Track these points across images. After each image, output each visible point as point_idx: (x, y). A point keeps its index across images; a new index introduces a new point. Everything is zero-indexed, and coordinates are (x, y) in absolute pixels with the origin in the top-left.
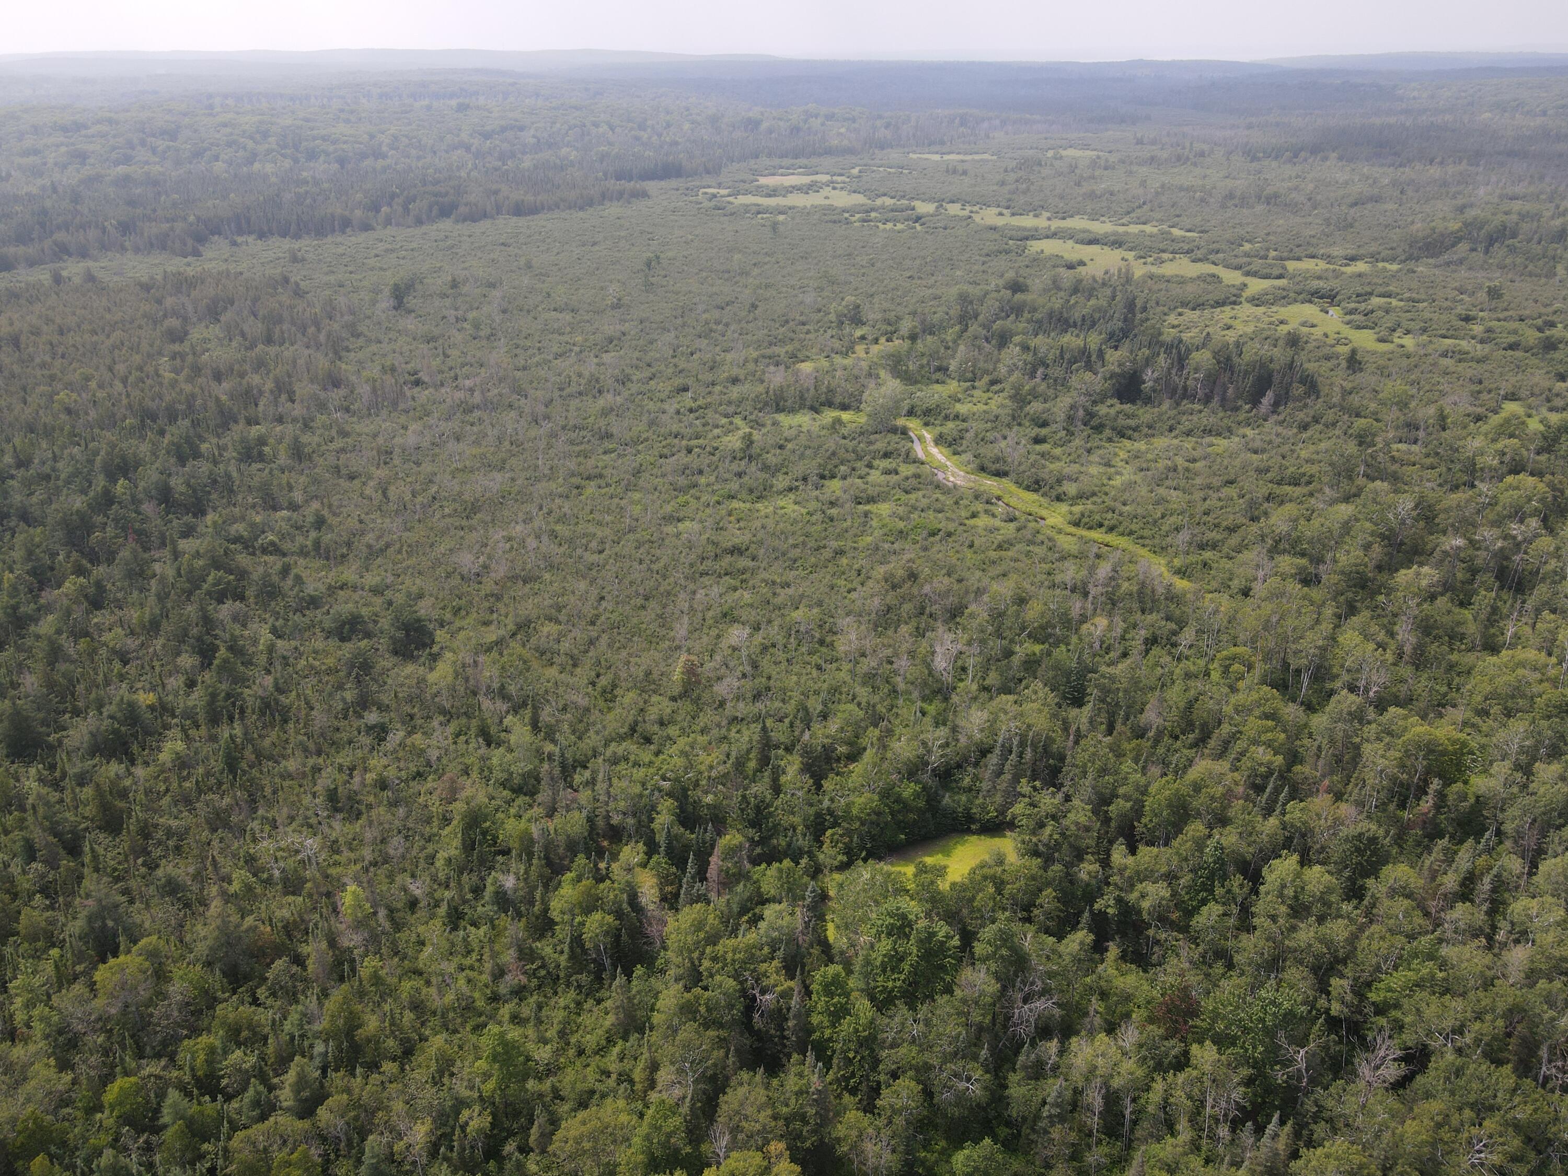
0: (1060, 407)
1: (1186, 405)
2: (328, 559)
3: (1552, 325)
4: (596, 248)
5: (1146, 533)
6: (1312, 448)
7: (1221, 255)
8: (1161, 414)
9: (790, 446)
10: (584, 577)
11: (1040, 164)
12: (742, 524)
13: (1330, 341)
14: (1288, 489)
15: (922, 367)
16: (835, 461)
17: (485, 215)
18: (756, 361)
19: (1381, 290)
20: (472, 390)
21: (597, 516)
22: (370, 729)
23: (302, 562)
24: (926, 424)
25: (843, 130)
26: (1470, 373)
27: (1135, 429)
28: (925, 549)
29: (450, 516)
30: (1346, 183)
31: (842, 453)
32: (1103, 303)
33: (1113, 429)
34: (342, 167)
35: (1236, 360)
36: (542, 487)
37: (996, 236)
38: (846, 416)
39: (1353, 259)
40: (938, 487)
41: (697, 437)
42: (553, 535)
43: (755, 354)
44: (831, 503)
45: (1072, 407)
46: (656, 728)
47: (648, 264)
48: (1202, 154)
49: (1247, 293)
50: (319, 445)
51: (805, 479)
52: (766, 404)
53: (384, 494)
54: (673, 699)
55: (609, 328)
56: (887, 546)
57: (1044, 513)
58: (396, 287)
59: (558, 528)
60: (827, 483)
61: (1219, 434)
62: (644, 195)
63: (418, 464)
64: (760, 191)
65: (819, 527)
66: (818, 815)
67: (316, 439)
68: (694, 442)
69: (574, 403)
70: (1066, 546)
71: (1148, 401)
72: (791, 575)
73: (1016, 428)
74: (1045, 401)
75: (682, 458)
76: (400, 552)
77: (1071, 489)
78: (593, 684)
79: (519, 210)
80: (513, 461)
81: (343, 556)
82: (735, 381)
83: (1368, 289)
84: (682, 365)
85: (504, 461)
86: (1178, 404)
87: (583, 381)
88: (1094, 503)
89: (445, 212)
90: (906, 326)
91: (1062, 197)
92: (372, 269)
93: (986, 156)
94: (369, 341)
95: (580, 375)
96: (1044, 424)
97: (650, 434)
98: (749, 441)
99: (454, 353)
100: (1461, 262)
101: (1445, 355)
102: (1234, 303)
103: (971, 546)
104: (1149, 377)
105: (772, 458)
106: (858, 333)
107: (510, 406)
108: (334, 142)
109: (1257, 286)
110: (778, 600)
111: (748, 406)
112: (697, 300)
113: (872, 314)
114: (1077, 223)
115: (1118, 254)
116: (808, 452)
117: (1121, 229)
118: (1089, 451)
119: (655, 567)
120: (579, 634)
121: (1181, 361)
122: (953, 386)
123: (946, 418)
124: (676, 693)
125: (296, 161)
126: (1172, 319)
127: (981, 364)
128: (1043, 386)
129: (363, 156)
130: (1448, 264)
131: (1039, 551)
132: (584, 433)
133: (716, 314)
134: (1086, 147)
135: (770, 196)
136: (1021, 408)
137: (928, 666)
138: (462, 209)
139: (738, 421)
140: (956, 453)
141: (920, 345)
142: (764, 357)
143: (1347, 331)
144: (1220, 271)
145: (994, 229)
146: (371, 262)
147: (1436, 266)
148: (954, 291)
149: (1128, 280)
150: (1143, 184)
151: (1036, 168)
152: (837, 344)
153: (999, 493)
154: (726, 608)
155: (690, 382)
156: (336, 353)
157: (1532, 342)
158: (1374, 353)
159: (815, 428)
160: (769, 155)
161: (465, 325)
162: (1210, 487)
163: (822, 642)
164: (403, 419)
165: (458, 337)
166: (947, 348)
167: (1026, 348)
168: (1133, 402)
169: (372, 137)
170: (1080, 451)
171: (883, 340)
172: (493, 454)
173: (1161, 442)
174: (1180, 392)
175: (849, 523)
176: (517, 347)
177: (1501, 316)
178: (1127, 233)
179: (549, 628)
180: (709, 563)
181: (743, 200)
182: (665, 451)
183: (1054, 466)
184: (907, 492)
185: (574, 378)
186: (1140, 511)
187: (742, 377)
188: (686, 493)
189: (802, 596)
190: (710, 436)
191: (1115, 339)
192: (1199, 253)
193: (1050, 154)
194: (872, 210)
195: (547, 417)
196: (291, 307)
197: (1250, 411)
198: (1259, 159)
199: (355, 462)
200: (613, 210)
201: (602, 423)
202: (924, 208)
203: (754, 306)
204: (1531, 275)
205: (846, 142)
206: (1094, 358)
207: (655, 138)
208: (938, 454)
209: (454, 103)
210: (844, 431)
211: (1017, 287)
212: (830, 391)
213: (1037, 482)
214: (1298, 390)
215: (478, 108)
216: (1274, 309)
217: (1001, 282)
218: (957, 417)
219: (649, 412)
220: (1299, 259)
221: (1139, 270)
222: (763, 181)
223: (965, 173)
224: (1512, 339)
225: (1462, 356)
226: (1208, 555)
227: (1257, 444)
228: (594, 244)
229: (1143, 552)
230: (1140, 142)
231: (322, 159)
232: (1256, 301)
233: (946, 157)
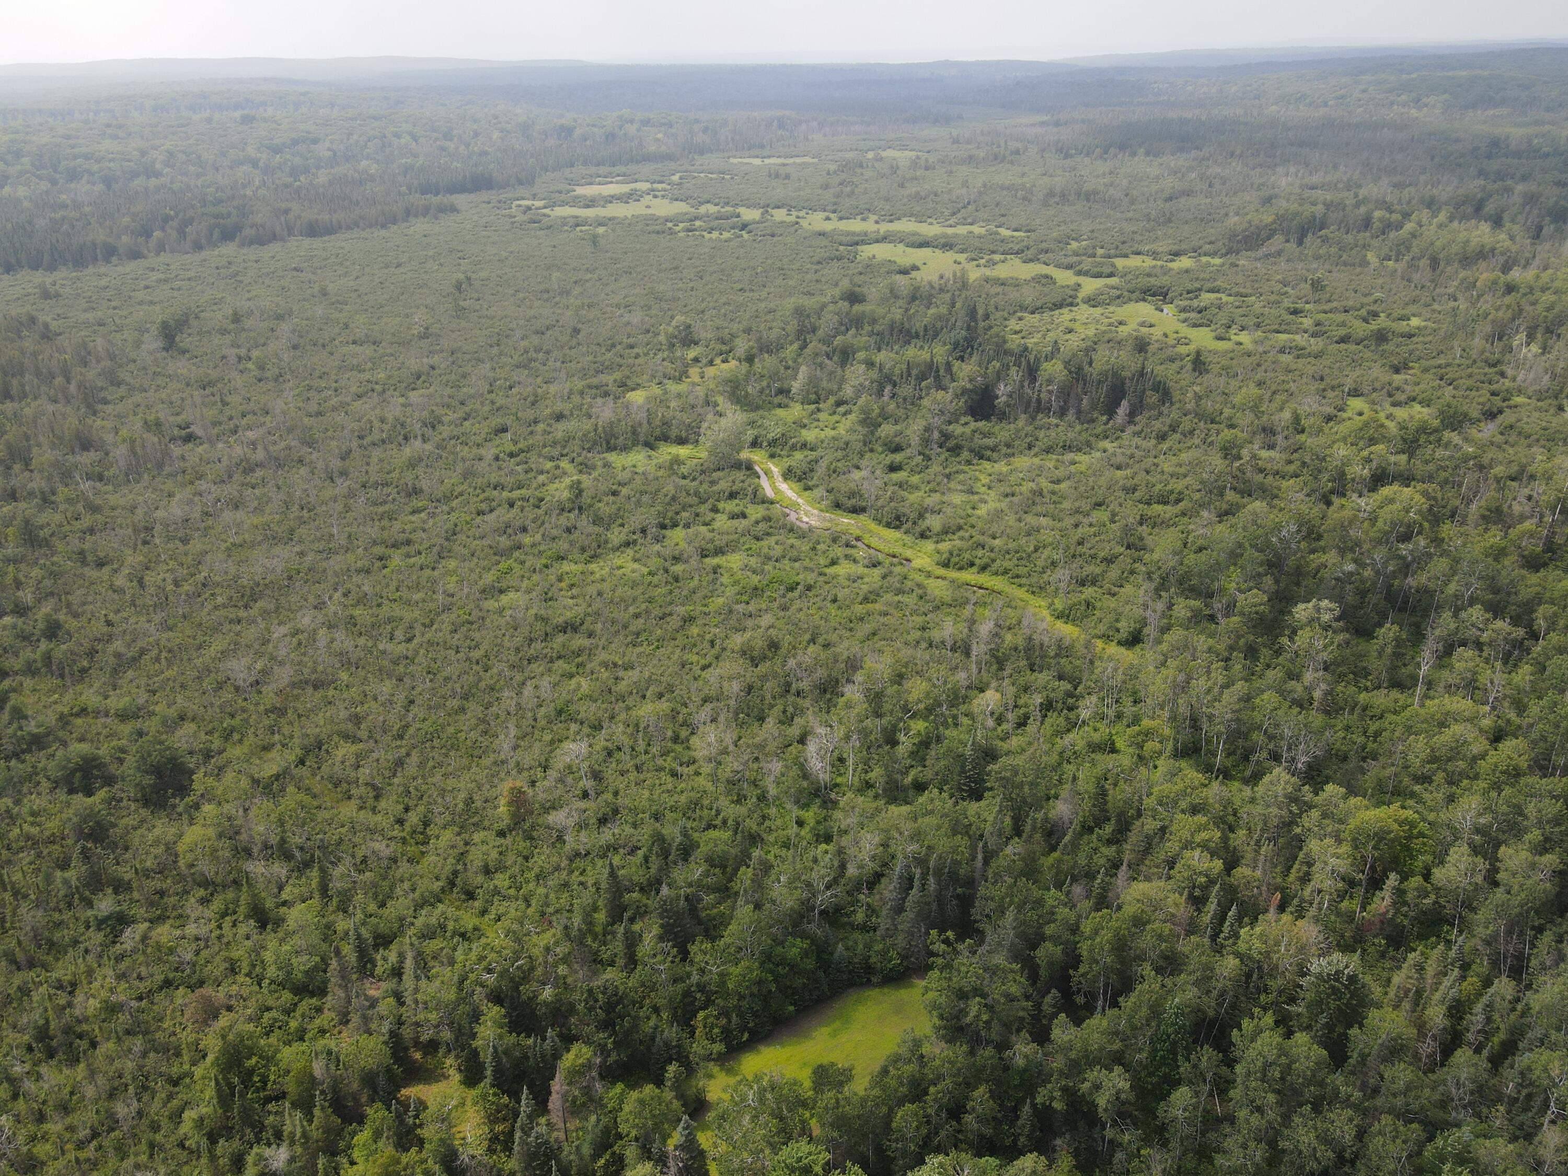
0: (914, 429)
1: (1041, 419)
2: (62, 676)
3: (1376, 315)
4: (401, 270)
5: (1022, 570)
6: (1174, 460)
7: (1050, 255)
8: (1018, 431)
9: (625, 491)
10: (390, 676)
11: (861, 166)
12: (575, 591)
13: (1171, 342)
14: (1158, 508)
15: (761, 391)
16: (676, 507)
17: (274, 238)
18: (582, 393)
19: (1209, 285)
20: (253, 444)
21: (404, 593)
22: (101, 923)
23: (28, 682)
24: (772, 456)
25: (660, 136)
26: (1310, 370)
27: (993, 450)
28: (784, 608)
29: (224, 606)
30: (1157, 177)
31: (684, 499)
32: (944, 310)
33: (971, 451)
34: (109, 187)
35: (1087, 368)
36: (337, 563)
37: (824, 242)
38: (683, 451)
39: (1177, 254)
40: (791, 530)
41: (520, 487)
42: (352, 622)
43: (580, 385)
44: (674, 558)
45: (927, 429)
46: (480, 879)
47: (458, 287)
48: (1017, 152)
49: (1082, 294)
50: (61, 525)
51: (644, 531)
52: (595, 443)
53: (141, 582)
54: (501, 834)
55: (414, 362)
56: (741, 608)
57: (908, 553)
58: (165, 326)
59: (357, 612)
60: (668, 533)
61: (1080, 450)
62: (453, 209)
63: (185, 541)
64: (576, 201)
65: (663, 590)
66: (687, 993)
67: (58, 518)
68: (516, 494)
69: (376, 453)
70: (937, 592)
71: (1003, 417)
72: (632, 654)
73: (868, 455)
74: (896, 422)
75: (502, 515)
76: (158, 660)
77: (934, 522)
78: (400, 822)
79: (313, 231)
80: (302, 531)
81: (84, 671)
82: (559, 417)
83: (1197, 285)
84: (500, 401)
85: (292, 532)
86: (1034, 419)
87: (386, 427)
88: (962, 538)
89: (228, 235)
90: (742, 345)
91: (887, 200)
92: (141, 303)
93: (807, 159)
94: (132, 389)
95: (383, 420)
96: (898, 449)
97: (465, 487)
98: (577, 490)
99: (234, 399)
100: (1279, 253)
101: (1282, 351)
102: (1071, 305)
103: (834, 601)
104: (1002, 390)
105: (605, 508)
106: (692, 354)
107: (300, 461)
108: (98, 161)
109: (1090, 286)
110: (622, 687)
111: (575, 446)
112: (513, 325)
113: (705, 333)
114: (905, 226)
115: (950, 256)
116: (645, 498)
117: (950, 231)
118: (948, 476)
119: (476, 654)
120: (384, 755)
121: (1032, 373)
122: (796, 411)
123: (793, 448)
124: (503, 825)
125: (54, 182)
126: (1013, 324)
127: (824, 384)
128: (892, 406)
129: (134, 175)
130: (1267, 256)
131: (910, 600)
132: (386, 490)
133: (535, 340)
134: (904, 148)
135: (588, 206)
136: (872, 433)
137: (802, 767)
138: (248, 232)
139: (564, 464)
140: (807, 488)
141: (758, 366)
142: (590, 387)
143: (1185, 330)
144: (1050, 270)
145: (822, 234)
146: (140, 295)
147: (1256, 259)
148: (790, 303)
149: (965, 285)
150: (965, 184)
151: (859, 171)
152: (669, 367)
153: (858, 533)
154: (560, 704)
155: (509, 421)
156: (89, 406)
157: (1361, 334)
158: (1216, 353)
159: (651, 469)
160: (585, 163)
161: (250, 365)
162: (1078, 511)
163: (676, 739)
164: (169, 485)
165: (239, 381)
166: (787, 368)
167: (870, 364)
168: (987, 418)
169: (143, 153)
170: (939, 478)
171: (718, 361)
172: (280, 522)
173: (1023, 462)
174: (1033, 404)
175: (695, 582)
176: (310, 388)
177: (1327, 307)
178: (956, 235)
179: (344, 751)
180: (538, 645)
181: (560, 211)
182: (484, 506)
183: (914, 497)
184: (758, 539)
185: (377, 424)
186: (1012, 545)
187: (567, 413)
188: (509, 557)
189: (649, 681)
190: (534, 485)
191: (963, 349)
192: (1029, 254)
193: (870, 155)
194: (696, 218)
195: (344, 473)
196: (35, 354)
197: (1106, 424)
198: (1072, 156)
199: (105, 544)
200: (419, 226)
201: (409, 477)
202: (750, 215)
203: (576, 331)
204: (1345, 264)
205: (663, 148)
206: (942, 372)
207: (462, 148)
208: (788, 490)
209: (238, 114)
210: (684, 470)
211: (854, 298)
212: (666, 423)
213: (898, 518)
214: (1152, 398)
215: (265, 120)
216: (1111, 309)
217: (837, 292)
218: (804, 446)
219: (463, 459)
220: (1126, 256)
221: (974, 274)
222: (580, 191)
223: (787, 177)
224: (1343, 332)
225: (1299, 352)
226: (1089, 592)
227: (1119, 459)
228: (399, 265)
229: (1021, 593)
230: (956, 141)
231: (85, 178)
232: (1092, 301)
233: (767, 161)
